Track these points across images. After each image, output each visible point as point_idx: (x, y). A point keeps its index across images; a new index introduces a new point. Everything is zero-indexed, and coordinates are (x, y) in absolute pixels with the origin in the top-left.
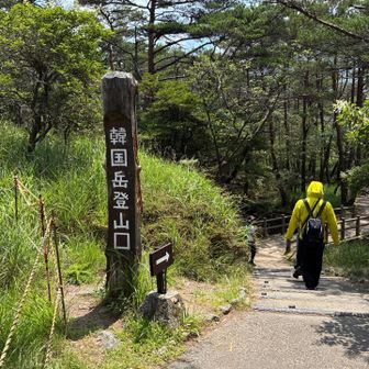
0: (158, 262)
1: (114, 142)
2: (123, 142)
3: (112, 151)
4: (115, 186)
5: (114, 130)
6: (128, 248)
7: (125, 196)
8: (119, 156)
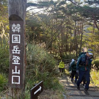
0: (35, 93)
1: (14, 31)
2: (19, 31)
3: (13, 35)
4: (13, 53)
5: (14, 25)
6: (19, 83)
7: (19, 58)
8: (16, 38)
